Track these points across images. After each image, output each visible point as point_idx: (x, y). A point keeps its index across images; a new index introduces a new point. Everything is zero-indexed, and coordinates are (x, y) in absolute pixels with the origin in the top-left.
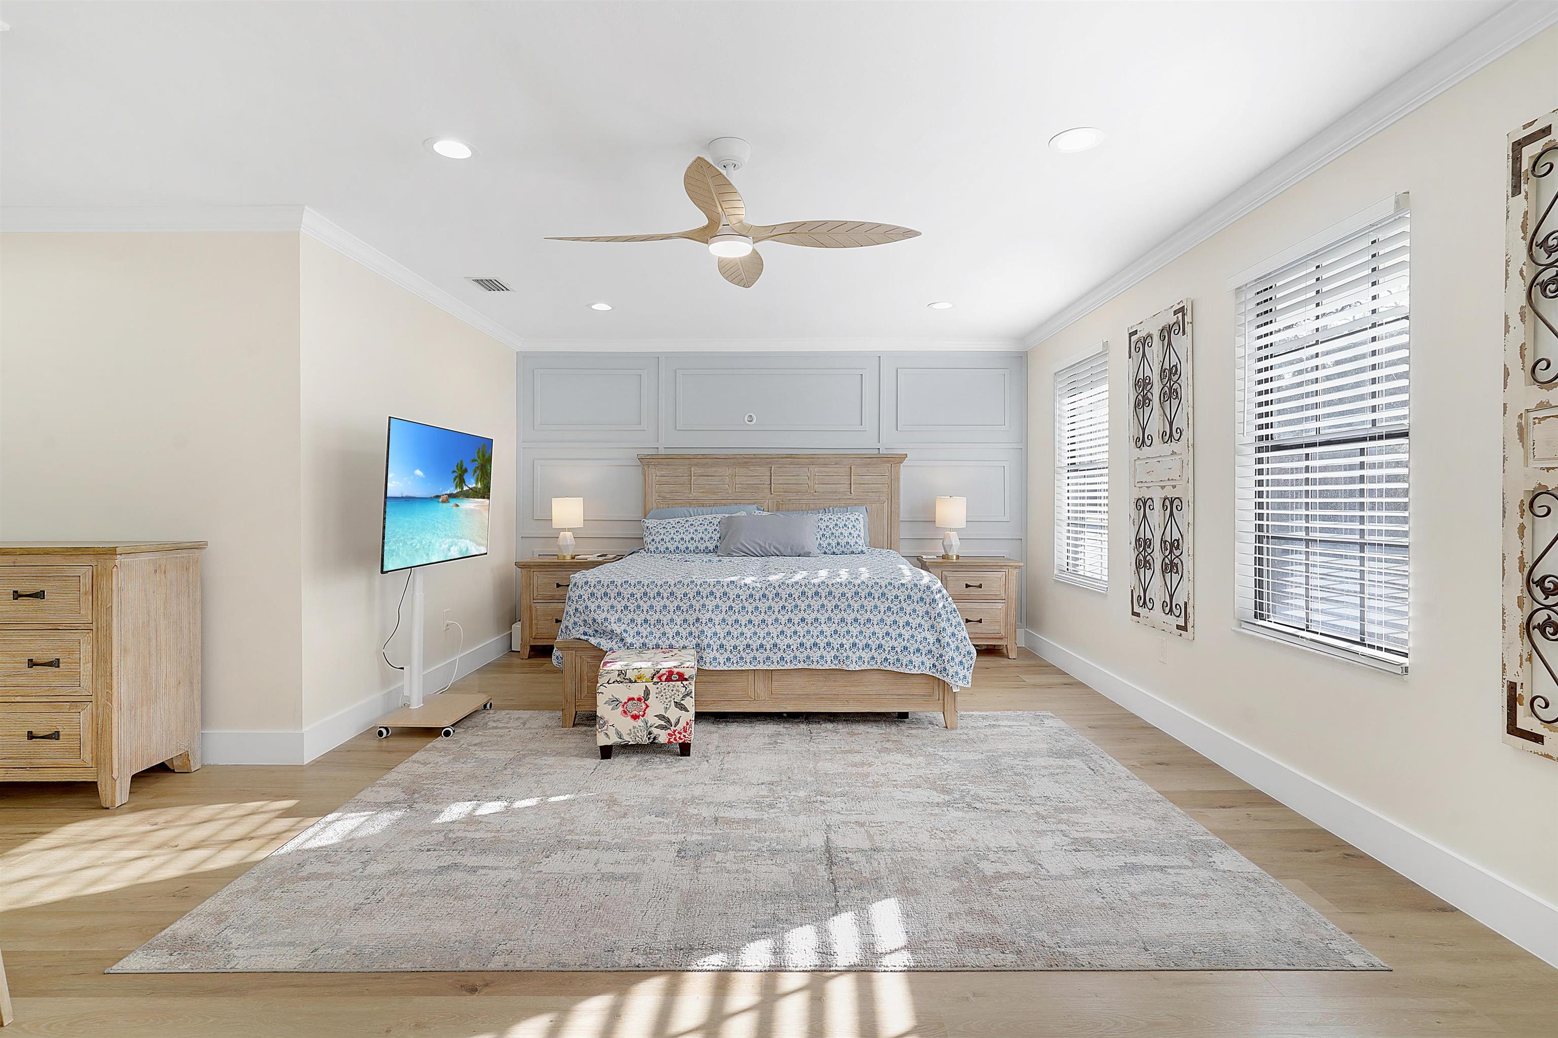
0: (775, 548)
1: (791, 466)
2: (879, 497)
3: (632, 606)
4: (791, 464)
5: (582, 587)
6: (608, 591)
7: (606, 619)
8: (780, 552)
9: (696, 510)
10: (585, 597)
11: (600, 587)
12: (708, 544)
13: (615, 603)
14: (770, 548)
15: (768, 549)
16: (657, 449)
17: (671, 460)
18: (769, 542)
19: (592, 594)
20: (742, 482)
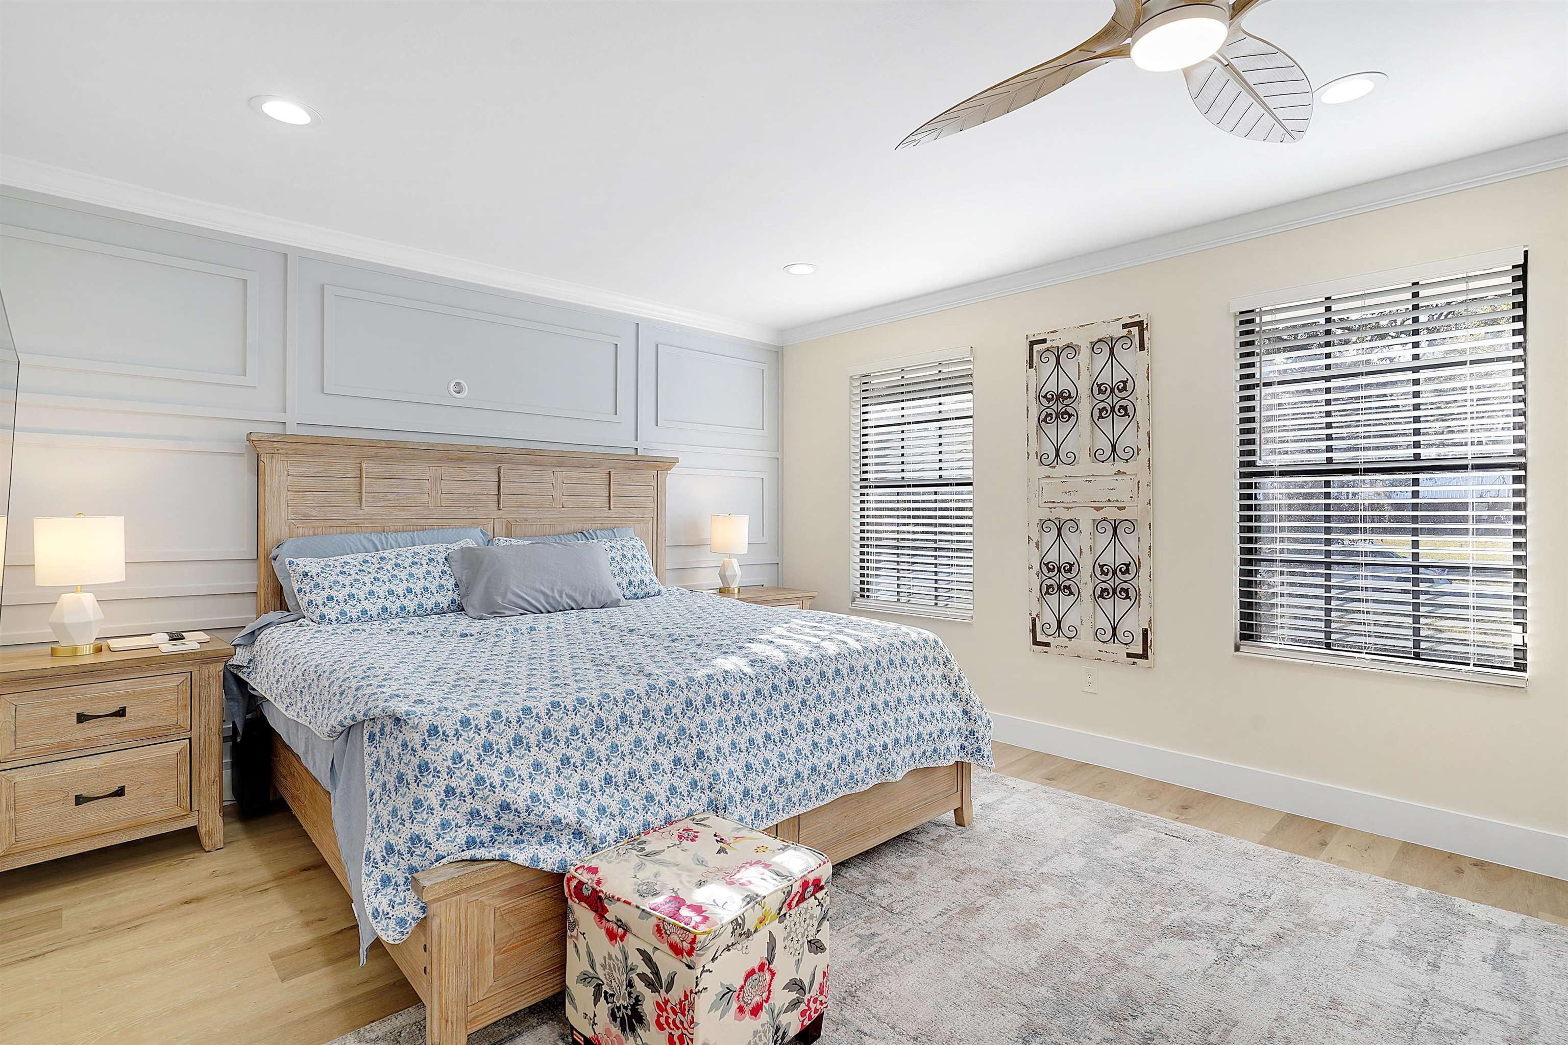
0: (569, 596)
1: (530, 468)
2: (643, 514)
3: (577, 754)
4: (531, 464)
5: (457, 734)
6: (522, 731)
7: (535, 798)
8: (576, 602)
9: (384, 539)
10: (471, 756)
11: (502, 727)
12: (438, 598)
13: (542, 756)
14: (561, 597)
15: (559, 599)
16: (280, 426)
17: (323, 447)
18: (559, 588)
19: (488, 747)
20: (453, 491)
